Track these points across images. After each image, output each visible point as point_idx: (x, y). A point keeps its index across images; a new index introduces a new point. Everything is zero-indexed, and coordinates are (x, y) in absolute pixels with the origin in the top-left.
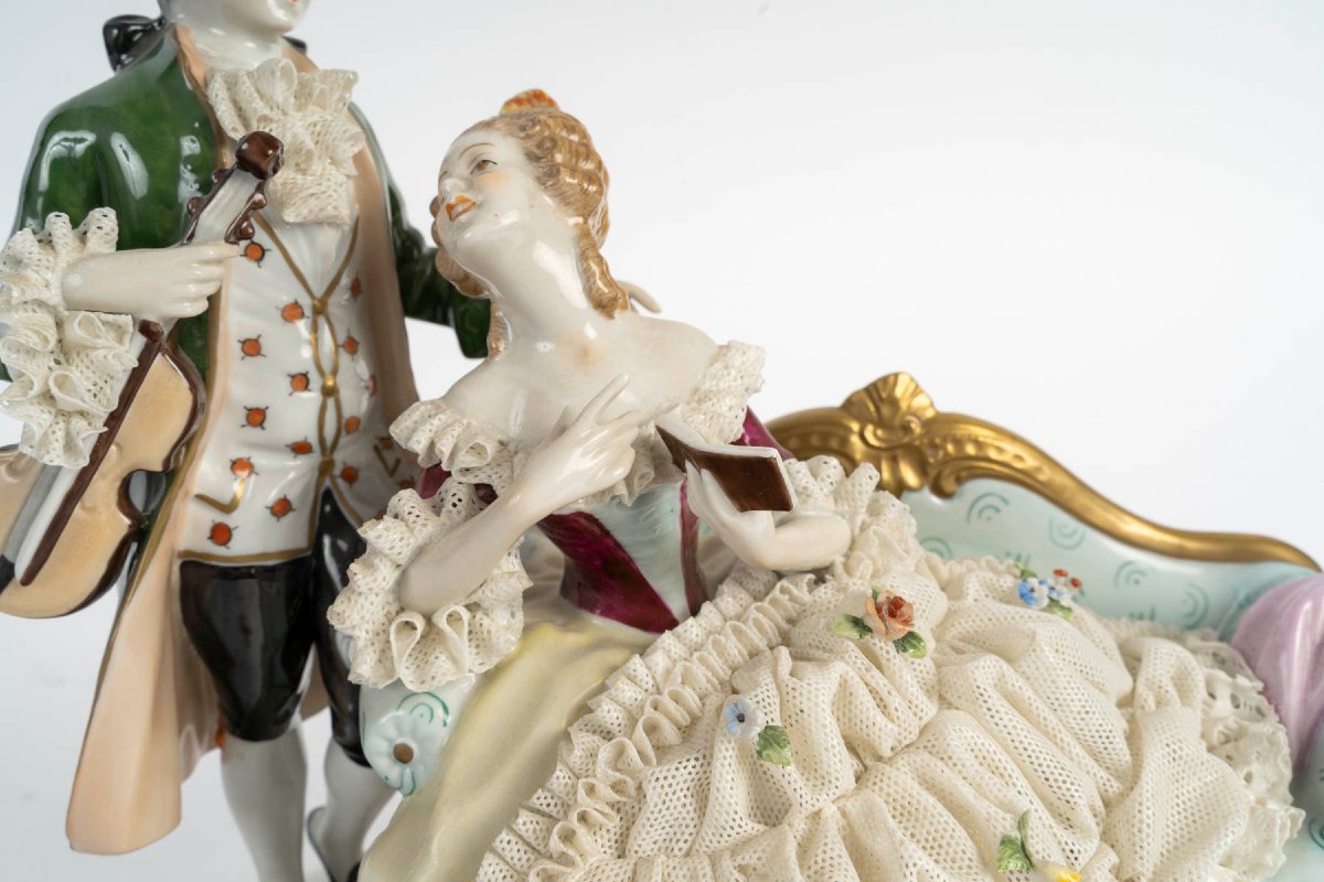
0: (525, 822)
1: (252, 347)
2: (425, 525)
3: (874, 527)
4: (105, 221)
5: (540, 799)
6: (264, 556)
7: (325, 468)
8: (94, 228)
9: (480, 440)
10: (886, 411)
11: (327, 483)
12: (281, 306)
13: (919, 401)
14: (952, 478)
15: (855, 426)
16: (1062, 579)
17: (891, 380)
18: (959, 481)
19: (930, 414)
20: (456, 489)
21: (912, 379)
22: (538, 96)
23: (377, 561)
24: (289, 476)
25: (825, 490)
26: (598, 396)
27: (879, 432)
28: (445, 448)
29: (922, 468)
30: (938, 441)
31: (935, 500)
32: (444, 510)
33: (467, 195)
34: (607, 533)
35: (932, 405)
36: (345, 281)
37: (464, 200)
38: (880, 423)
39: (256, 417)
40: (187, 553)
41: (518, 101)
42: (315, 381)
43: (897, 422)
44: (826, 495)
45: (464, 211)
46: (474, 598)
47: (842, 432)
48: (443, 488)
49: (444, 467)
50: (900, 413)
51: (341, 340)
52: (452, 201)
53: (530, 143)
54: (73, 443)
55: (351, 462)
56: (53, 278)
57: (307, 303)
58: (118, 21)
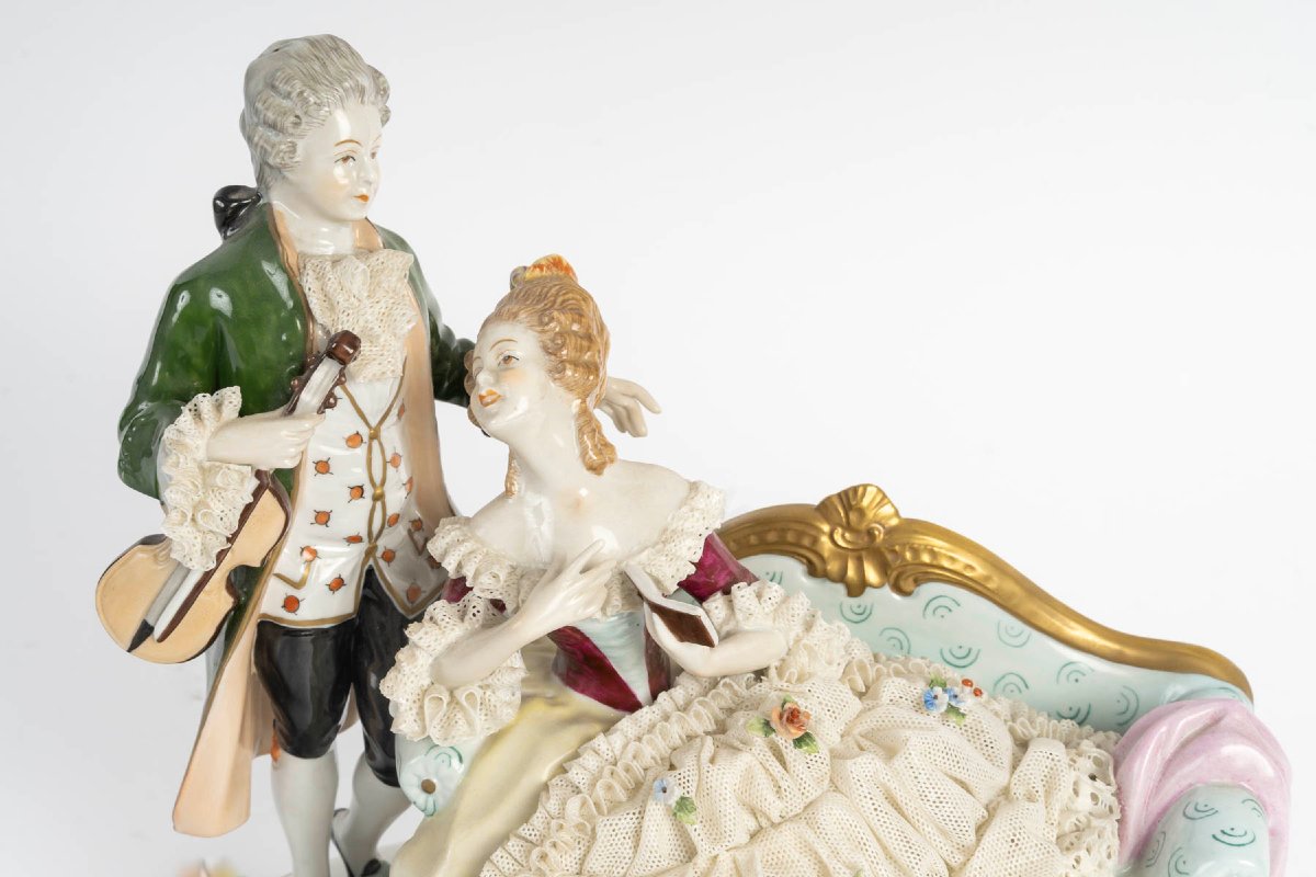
0: (513, 845)
1: (323, 467)
2: (453, 629)
3: (805, 641)
4: (232, 396)
5: (524, 831)
6: (323, 621)
7: (370, 552)
8: (226, 402)
9: (495, 569)
10: (853, 517)
11: (371, 562)
12: (347, 435)
13: (887, 510)
14: (911, 579)
15: (826, 528)
16: (968, 689)
17: (860, 490)
18: (917, 582)
19: (894, 522)
20: (477, 600)
21: (879, 490)
22: (557, 263)
23: (418, 653)
24: (340, 560)
25: (767, 610)
26: (580, 555)
27: (847, 535)
29: (884, 568)
30: (897, 548)
31: (896, 597)
32: (467, 618)
33: (494, 389)
34: (587, 639)
35: (897, 514)
36: (395, 411)
37: (492, 393)
38: (848, 527)
39: (323, 518)
40: (264, 615)
41: (539, 266)
42: (368, 491)
43: (863, 526)
44: (767, 614)
45: (492, 402)
46: (485, 682)
47: (813, 532)
48: (466, 597)
49: (468, 584)
50: (865, 524)
51: (388, 458)
52: (483, 393)
53: (546, 337)
54: (204, 551)
55: (390, 547)
56: (202, 443)
57: (365, 432)
58: (226, 194)
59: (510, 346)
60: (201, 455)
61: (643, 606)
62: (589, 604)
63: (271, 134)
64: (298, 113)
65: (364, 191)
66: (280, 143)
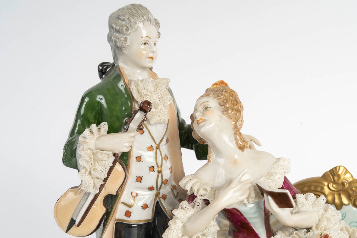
1: (139, 159)
2: (190, 211)
3: (325, 215)
4: (104, 126)
6: (140, 221)
7: (157, 195)
8: (102, 128)
9: (206, 187)
10: (336, 178)
11: (158, 199)
12: (148, 147)
13: (348, 176)
15: (326, 184)
17: (338, 168)
19: (351, 179)
20: (199, 200)
21: (345, 168)
22: (222, 82)
23: (177, 221)
25: (310, 203)
26: (239, 175)
27: (334, 186)
28: (195, 189)
29: (349, 197)
30: (354, 188)
31: (354, 208)
32: (195, 207)
33: (202, 118)
34: (242, 215)
35: (352, 176)
37: (201, 119)
38: (334, 182)
39: (139, 179)
40: (118, 219)
41: (216, 84)
42: (156, 169)
43: (340, 182)
44: (310, 205)
45: (202, 122)
46: (204, 232)
47: (322, 186)
48: (195, 200)
49: (195, 194)
50: (340, 180)
51: (163, 157)
52: (198, 119)
53: (220, 101)
54: (94, 186)
55: (165, 193)
56: (93, 142)
57: (154, 146)
58: (102, 65)
59: (208, 103)
60: (93, 147)
61: (264, 196)
62: (242, 195)
63: (118, 35)
64: (127, 26)
66: (121, 37)
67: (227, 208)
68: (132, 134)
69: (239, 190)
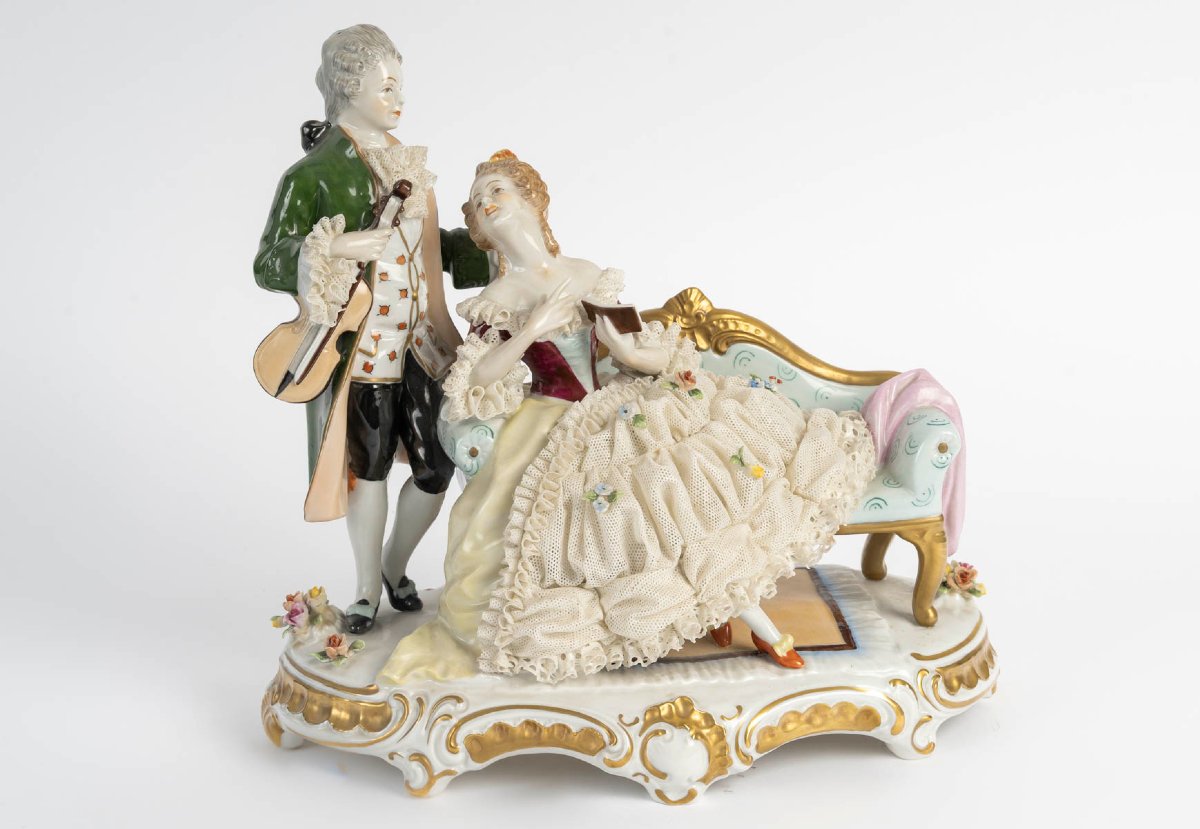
0: (539, 462)
2: (483, 347)
4: (340, 220)
5: (544, 452)
6: (386, 379)
7: (409, 338)
8: (337, 223)
9: (504, 310)
10: (686, 307)
11: (409, 346)
13: (704, 305)
14: (724, 344)
15: (672, 316)
16: (774, 381)
17: (688, 291)
18: (728, 345)
19: (709, 310)
20: (494, 333)
21: (699, 291)
22: (508, 153)
23: (464, 363)
24: (394, 341)
25: (658, 333)
26: (556, 289)
27: (685, 320)
29: (708, 337)
30: (715, 322)
31: (716, 356)
32: (490, 341)
33: (494, 204)
34: (559, 353)
35: (711, 304)
37: (493, 206)
38: (684, 314)
39: (385, 310)
40: (355, 376)
41: (498, 155)
42: (410, 294)
43: (693, 313)
44: (658, 337)
45: (494, 211)
48: (486, 333)
49: (488, 324)
50: (694, 309)
51: (419, 274)
52: (487, 207)
53: (516, 179)
55: (420, 336)
56: (328, 244)
57: (407, 255)
58: (309, 124)
59: (497, 184)
60: (327, 252)
61: (595, 319)
64: (362, 60)
65: (397, 109)
66: (351, 80)
67: (538, 341)
68: (387, 232)
69: (560, 309)
